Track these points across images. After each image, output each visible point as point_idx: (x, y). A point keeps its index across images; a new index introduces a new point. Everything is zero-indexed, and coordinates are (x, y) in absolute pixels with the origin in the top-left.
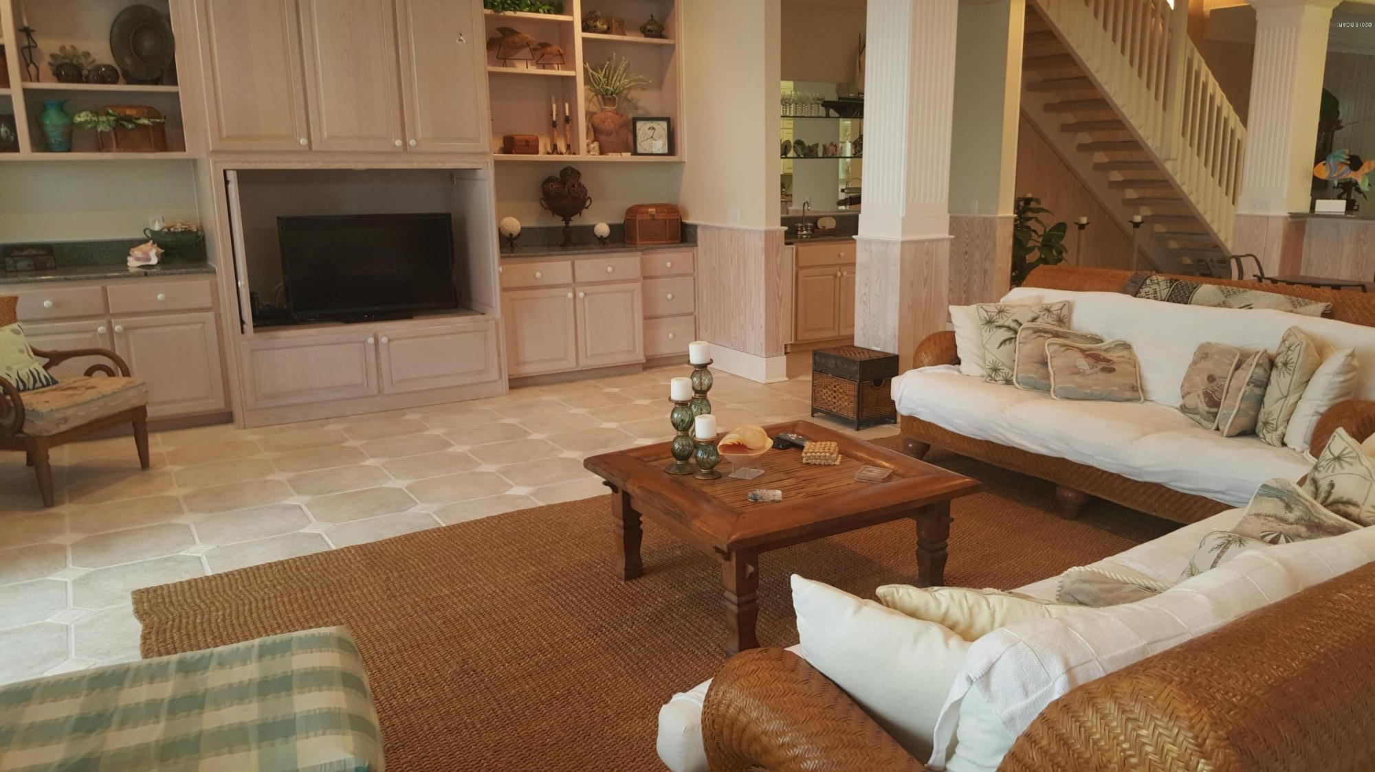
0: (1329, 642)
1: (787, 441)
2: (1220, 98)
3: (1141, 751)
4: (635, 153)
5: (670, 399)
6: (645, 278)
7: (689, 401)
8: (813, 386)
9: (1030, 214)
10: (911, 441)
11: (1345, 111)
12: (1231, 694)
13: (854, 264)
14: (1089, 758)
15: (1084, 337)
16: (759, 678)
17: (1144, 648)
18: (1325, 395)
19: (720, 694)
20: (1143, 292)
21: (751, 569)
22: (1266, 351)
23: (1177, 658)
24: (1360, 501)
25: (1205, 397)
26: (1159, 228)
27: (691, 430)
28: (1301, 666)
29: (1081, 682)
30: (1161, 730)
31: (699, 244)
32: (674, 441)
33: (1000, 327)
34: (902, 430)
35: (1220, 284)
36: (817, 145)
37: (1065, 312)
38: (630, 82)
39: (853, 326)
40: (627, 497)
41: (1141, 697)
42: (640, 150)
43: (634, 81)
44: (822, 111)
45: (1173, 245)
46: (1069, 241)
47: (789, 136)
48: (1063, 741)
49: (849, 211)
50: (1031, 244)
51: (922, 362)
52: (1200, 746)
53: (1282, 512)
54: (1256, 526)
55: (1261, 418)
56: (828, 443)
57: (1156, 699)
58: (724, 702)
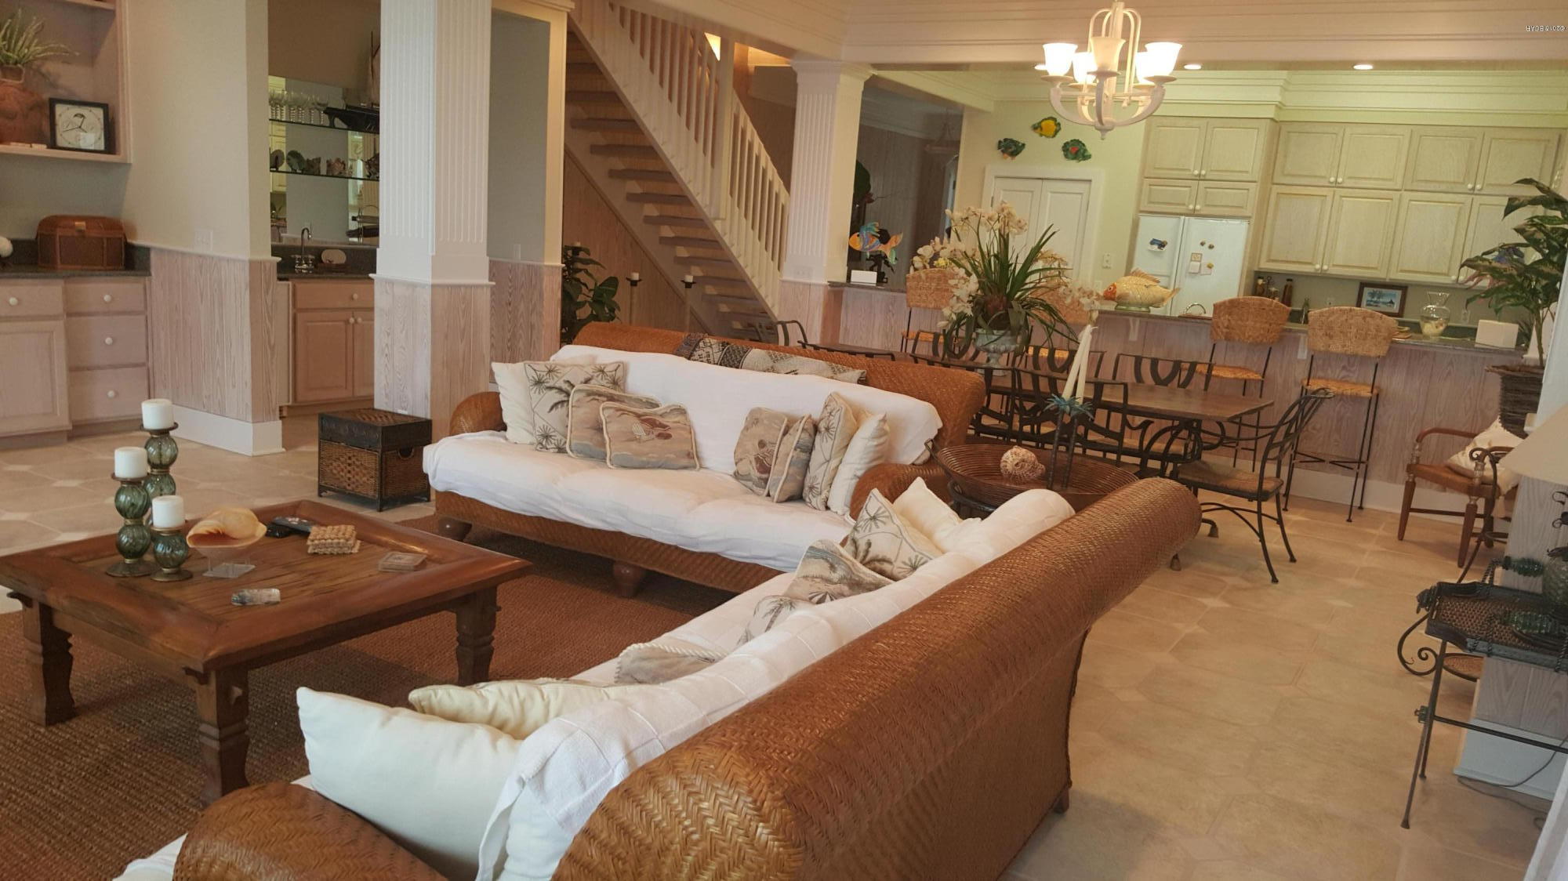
0: (870, 690)
1: (287, 527)
2: (765, 160)
3: (702, 826)
4: (53, 145)
5: (113, 476)
6: (69, 315)
7: (142, 478)
8: (320, 458)
9: (579, 265)
10: (449, 521)
11: (876, 186)
12: (786, 753)
13: (372, 309)
14: (651, 844)
15: (639, 401)
16: (254, 823)
17: (704, 720)
18: (861, 459)
19: (199, 851)
20: (696, 354)
21: (237, 691)
22: (810, 417)
23: (736, 722)
24: (891, 556)
25: (757, 463)
26: (710, 290)
27: (145, 518)
28: (847, 716)
29: (640, 764)
30: (722, 800)
31: (153, 273)
32: (121, 532)
33: (551, 388)
34: (437, 509)
35: (768, 349)
36: (318, 160)
37: (619, 373)
38: (45, 51)
39: (372, 385)
40: (47, 612)
41: (702, 768)
42: (60, 142)
43: (51, 49)
44: (325, 119)
45: (724, 308)
46: (621, 296)
47: (280, 144)
48: (624, 830)
49: (363, 244)
50: (581, 298)
51: (461, 427)
52: (759, 809)
53: (827, 573)
54: (805, 589)
55: (808, 483)
56: (343, 527)
57: (716, 768)
58: (205, 859)
